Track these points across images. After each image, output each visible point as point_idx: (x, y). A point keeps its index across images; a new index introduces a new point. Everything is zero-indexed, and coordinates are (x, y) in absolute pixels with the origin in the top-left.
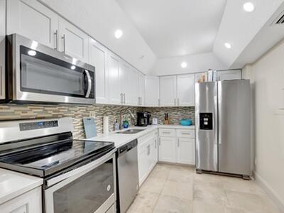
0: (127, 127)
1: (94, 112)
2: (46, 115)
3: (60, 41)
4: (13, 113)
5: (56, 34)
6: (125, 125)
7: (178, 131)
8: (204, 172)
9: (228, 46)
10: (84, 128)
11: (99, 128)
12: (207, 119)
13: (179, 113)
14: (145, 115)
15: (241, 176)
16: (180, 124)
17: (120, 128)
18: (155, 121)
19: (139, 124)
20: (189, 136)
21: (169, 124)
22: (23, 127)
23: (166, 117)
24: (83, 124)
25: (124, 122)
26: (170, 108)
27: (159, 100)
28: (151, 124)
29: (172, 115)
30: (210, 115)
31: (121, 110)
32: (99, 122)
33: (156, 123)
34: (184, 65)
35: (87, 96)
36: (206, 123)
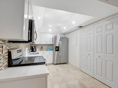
8: (56, 64)
9: (65, 28)
13: (46, 46)
15: (65, 63)
16: (47, 50)
20: (51, 54)
26: (43, 45)
27: (40, 42)
30: (58, 47)
33: (38, 50)
34: (50, 30)
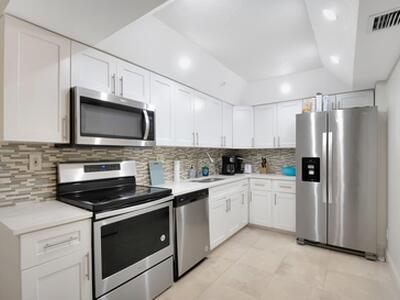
0: (207, 175)
1: (162, 156)
2: (109, 158)
3: (118, 83)
4: (79, 156)
5: (114, 77)
6: (205, 172)
7: (276, 183)
8: (308, 243)
10: (149, 173)
11: (169, 174)
12: (313, 167)
14: (231, 160)
15: (362, 255)
17: (196, 176)
18: (248, 168)
19: (224, 172)
21: (268, 172)
22: (87, 169)
23: (264, 163)
24: (148, 169)
25: (204, 168)
27: (253, 139)
28: (242, 172)
29: (272, 161)
30: (316, 162)
31: (198, 153)
32: (169, 167)
33: (250, 171)
35: (145, 138)
36: (311, 173)
